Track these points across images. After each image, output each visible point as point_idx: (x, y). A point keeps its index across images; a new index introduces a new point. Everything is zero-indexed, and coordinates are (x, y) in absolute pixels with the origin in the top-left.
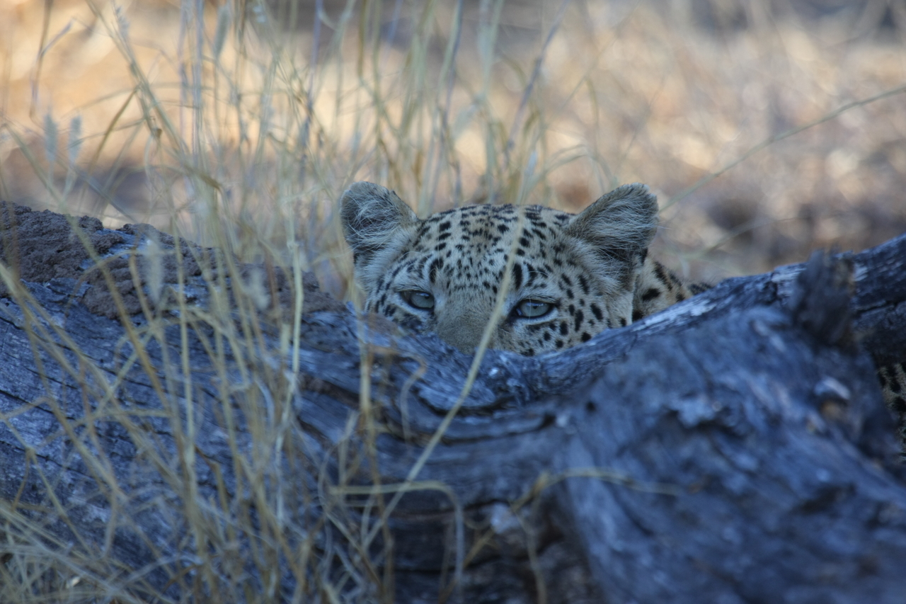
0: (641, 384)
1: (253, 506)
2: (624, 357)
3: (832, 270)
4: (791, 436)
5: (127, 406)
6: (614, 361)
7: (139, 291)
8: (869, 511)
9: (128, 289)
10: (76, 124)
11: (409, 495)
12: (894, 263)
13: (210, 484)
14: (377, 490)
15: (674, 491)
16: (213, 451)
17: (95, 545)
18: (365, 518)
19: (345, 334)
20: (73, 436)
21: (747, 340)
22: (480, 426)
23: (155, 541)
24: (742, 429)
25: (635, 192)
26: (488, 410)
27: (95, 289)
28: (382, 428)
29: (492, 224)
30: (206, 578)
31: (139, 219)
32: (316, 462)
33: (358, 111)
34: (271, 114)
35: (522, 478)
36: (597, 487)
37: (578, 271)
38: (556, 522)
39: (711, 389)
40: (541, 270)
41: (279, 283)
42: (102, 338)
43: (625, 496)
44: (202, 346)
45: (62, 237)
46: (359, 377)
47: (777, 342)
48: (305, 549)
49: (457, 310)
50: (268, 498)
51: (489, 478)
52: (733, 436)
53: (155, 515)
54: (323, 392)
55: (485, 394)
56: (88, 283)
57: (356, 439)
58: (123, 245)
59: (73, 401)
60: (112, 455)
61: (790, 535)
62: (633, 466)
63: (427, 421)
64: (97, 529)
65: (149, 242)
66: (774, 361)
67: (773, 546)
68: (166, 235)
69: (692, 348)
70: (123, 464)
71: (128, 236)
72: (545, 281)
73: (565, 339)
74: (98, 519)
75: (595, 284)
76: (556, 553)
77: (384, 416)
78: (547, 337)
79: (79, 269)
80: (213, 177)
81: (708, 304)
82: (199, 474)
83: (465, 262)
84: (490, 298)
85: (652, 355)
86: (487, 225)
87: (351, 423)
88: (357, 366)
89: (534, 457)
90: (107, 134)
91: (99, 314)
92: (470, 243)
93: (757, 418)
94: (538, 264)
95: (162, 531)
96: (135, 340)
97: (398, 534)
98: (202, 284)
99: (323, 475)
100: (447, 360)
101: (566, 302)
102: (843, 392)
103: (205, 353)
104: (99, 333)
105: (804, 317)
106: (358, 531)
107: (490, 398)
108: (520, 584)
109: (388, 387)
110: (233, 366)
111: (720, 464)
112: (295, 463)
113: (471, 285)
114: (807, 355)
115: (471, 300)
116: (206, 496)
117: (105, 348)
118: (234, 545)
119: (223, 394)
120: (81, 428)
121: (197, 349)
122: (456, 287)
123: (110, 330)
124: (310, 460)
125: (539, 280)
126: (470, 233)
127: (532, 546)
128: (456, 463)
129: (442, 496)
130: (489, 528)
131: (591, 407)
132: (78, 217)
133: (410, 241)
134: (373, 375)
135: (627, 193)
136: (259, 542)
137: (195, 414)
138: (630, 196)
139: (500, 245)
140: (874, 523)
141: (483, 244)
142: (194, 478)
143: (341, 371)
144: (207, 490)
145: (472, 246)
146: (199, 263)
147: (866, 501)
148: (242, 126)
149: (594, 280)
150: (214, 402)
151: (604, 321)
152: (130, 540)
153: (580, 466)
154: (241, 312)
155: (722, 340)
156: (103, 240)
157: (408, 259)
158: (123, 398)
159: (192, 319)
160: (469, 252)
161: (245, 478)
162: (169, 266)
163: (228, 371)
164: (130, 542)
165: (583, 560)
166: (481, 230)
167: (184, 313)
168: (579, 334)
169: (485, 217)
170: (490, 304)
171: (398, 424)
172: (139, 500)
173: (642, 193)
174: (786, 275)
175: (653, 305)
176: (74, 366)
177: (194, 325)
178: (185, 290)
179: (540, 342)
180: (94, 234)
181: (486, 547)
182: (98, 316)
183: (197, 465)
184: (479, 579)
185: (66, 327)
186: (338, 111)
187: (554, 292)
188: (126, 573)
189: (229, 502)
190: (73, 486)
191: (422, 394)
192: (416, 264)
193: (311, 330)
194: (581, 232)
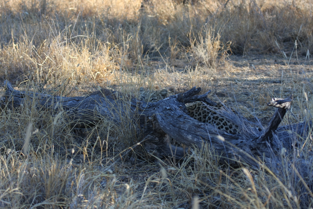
0: (163, 105)
3: (181, 95)
4: (177, 110)
5: (115, 107)
9: (115, 96)
11: (141, 116)
12: (186, 94)
14: (138, 115)
15: (166, 115)
16: (123, 112)
17: (112, 120)
19: (135, 101)
21: (173, 101)
23: (117, 120)
26: (149, 108)
30: (122, 123)
31: (116, 90)
33: (136, 80)
34: (128, 80)
35: (152, 114)
37: (159, 97)
38: (155, 118)
39: (170, 106)
41: (129, 96)
42: (112, 101)
43: (161, 116)
45: (109, 92)
47: (176, 101)
48: (131, 121)
50: (128, 116)
51: (149, 114)
52: (172, 110)
53: (117, 118)
54: (133, 106)
56: (111, 96)
58: (114, 92)
59: (110, 107)
61: (177, 119)
62: (162, 113)
63: (143, 109)
65: (117, 92)
66: (176, 103)
67: (175, 120)
69: (168, 102)
70: (114, 113)
74: (112, 118)
76: (155, 121)
80: (123, 86)
81: (169, 98)
83: (148, 94)
85: (164, 103)
87: (136, 109)
89: (153, 112)
93: (174, 109)
96: (115, 101)
97: (140, 120)
98: (122, 96)
99: (133, 114)
100: (145, 103)
101: (157, 99)
102: (182, 106)
105: (178, 99)
106: (136, 119)
107: (149, 107)
108: (152, 124)
110: (125, 104)
111: (170, 113)
112: (130, 113)
113: (148, 96)
114: (179, 103)
116: (122, 116)
118: (125, 120)
119: (124, 106)
120: (110, 109)
121: (121, 102)
124: (132, 112)
125: (155, 97)
127: (153, 121)
128: (146, 113)
129: (144, 116)
130: (149, 119)
131: (158, 108)
132: (110, 90)
134: (138, 105)
136: (127, 120)
137: (121, 108)
138: (165, 90)
140: (185, 118)
143: (135, 104)
146: (121, 94)
147: (184, 116)
148: (125, 81)
152: (115, 120)
153: (157, 113)
154: (125, 98)
155: (171, 101)
161: (126, 114)
162: (119, 94)
165: (158, 122)
167: (120, 99)
171: (140, 109)
172: (116, 116)
174: (177, 95)
176: (110, 104)
178: (120, 96)
180: (112, 91)
181: (148, 121)
182: (112, 99)
183: (121, 113)
184: (148, 124)
185: (109, 100)
186: (134, 80)
188: (115, 123)
189: (124, 116)
190: (110, 115)
191: (142, 106)
193: (132, 100)
194: (160, 93)
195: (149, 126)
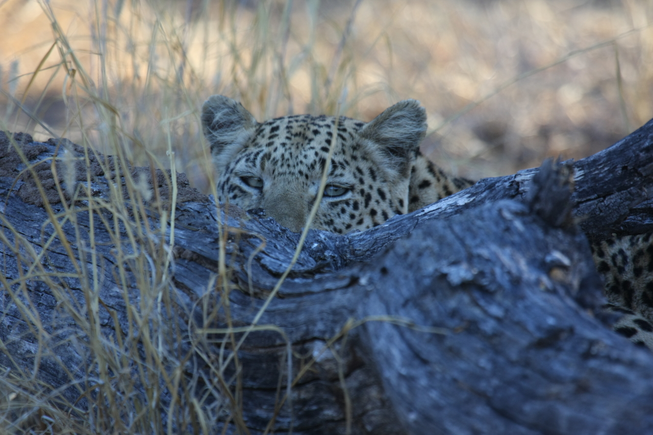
0: (420, 255)
1: (140, 342)
2: (409, 236)
3: (558, 172)
4: (528, 292)
5: (50, 270)
6: (401, 238)
7: (58, 187)
8: (584, 347)
9: (51, 185)
10: (15, 66)
11: (252, 334)
12: (603, 168)
13: (110, 326)
14: (230, 331)
15: (443, 331)
16: (112, 302)
17: (27, 370)
18: (222, 351)
19: (208, 218)
20: (10, 292)
21: (497, 224)
22: (305, 285)
23: (70, 367)
24: (493, 288)
25: (410, 106)
26: (311, 273)
27: (27, 185)
28: (234, 286)
29: (309, 129)
30: (107, 394)
31: (59, 134)
32: (187, 311)
33: (220, 57)
34: (156, 58)
35: (335, 322)
36: (388, 328)
37: (369, 164)
38: (359, 354)
39: (471, 258)
40: (341, 164)
41: (159, 181)
42: (32, 221)
43: (408, 335)
44: (104, 226)
45: (3, 147)
46: (218, 249)
47: (518, 224)
48: (178, 373)
49: (278, 190)
50: (151, 337)
51: (311, 322)
52: (486, 292)
53: (70, 349)
54: (191, 260)
55: (308, 261)
56: (22, 181)
57: (215, 294)
58: (47, 154)
59: (11, 266)
60: (39, 304)
61: (527, 364)
62: (415, 313)
63: (267, 281)
64: (28, 358)
65: (66, 151)
66: (516, 239)
67: (516, 371)
68: (78, 147)
69: (457, 229)
70: (47, 312)
71: (51, 147)
72: (344, 172)
73: (357, 213)
74: (29, 352)
75: (381, 174)
76: (359, 376)
77: (235, 278)
78: (343, 211)
79: (15, 170)
80: (113, 104)
81: (469, 197)
82: (101, 319)
83: (287, 156)
84: (303, 183)
85: (428, 234)
86: (305, 129)
87: (211, 283)
88: (216, 241)
89: (344, 307)
90: (35, 73)
91: (30, 203)
92: (292, 142)
93: (503, 280)
94: (339, 159)
95: (75, 360)
96: (55, 223)
97: (245, 362)
98: (105, 182)
99: (191, 320)
100: (281, 237)
101: (358, 187)
102: (566, 261)
103: (107, 231)
104: (30, 217)
105: (537, 207)
106: (217, 360)
107: (312, 264)
108: (333, 399)
109: (238, 256)
110: (126, 242)
111: (477, 312)
112: (171, 312)
113: (290, 173)
114: (540, 234)
115: (289, 183)
116: (107, 335)
117: (34, 228)
118: (127, 370)
119: (119, 262)
120: (16, 285)
121: (101, 229)
122: (279, 174)
123: (38, 215)
124: (182, 308)
125: (339, 171)
126: (292, 135)
127: (341, 372)
128: (288, 311)
129: (277, 335)
130: (311, 358)
131: (384, 271)
132: (15, 133)
133: (250, 139)
134: (227, 247)
135: (404, 106)
136: (145, 368)
137: (99, 275)
138: (407, 109)
139: (313, 144)
140: (587, 355)
141: (301, 143)
142: (98, 321)
143: (205, 245)
144: (107, 330)
145: (292, 144)
146: (102, 167)
147: (582, 339)
148: (136, 68)
149: (380, 171)
150: (113, 267)
151: (387, 201)
152: (52, 366)
153: (376, 314)
154: (132, 202)
155: (479, 223)
156: (33, 150)
157: (247, 152)
158: (47, 264)
159: (97, 207)
160: (290, 148)
161: (135, 322)
162: (80, 168)
163: (123, 244)
164: (52, 368)
165: (379, 382)
166: (300, 133)
167: (90, 201)
168: (369, 209)
169: (304, 124)
170: (303, 187)
171: (245, 283)
172: (59, 338)
173: (415, 106)
174: (525, 176)
175: (426, 193)
176: (12, 240)
177: (99, 211)
178: (92, 186)
179: (339, 215)
180: (27, 145)
181: (308, 371)
182: (29, 204)
183: (100, 312)
184: (304, 395)
185: (6, 212)
186: (205, 57)
187: (350, 180)
188: (49, 391)
189: (123, 339)
190: (11, 327)
191: (262, 261)
192: (252, 157)
193: (183, 215)
194: (373, 134)
195: (309, 414)
